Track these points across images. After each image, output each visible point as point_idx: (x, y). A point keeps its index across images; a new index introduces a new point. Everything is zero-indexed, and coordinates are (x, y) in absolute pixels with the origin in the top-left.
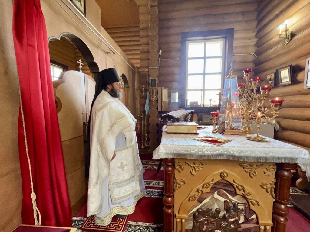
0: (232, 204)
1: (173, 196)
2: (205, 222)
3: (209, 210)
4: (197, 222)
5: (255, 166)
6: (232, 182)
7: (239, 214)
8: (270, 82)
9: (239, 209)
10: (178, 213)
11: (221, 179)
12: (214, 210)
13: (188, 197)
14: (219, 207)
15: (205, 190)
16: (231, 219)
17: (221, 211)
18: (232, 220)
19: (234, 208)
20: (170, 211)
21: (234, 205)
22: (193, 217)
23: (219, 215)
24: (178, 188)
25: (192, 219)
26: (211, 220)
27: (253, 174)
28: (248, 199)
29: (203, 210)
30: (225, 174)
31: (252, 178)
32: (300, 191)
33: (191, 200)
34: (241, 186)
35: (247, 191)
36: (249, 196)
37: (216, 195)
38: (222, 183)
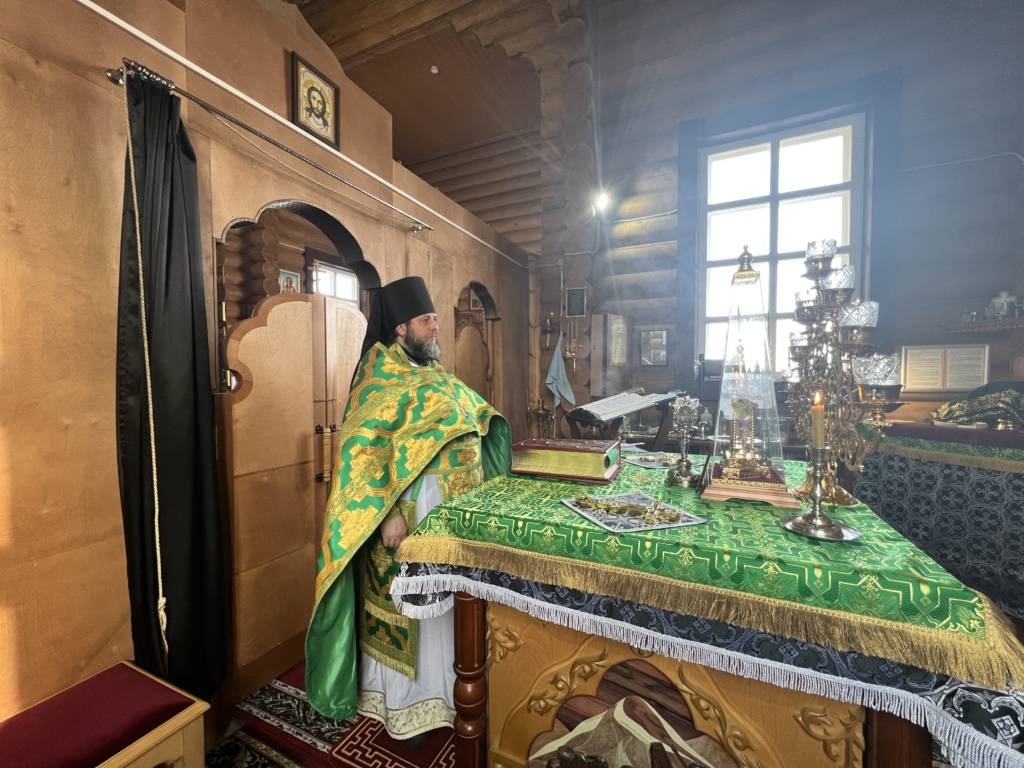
0: (679, 764)
1: (480, 679)
6: (675, 679)
10: (500, 744)
11: (634, 657)
13: (526, 697)
14: (633, 762)
15: (579, 687)
24: (497, 658)
34: (708, 701)
35: (733, 728)
36: (742, 752)
37: (624, 714)
38: (642, 672)
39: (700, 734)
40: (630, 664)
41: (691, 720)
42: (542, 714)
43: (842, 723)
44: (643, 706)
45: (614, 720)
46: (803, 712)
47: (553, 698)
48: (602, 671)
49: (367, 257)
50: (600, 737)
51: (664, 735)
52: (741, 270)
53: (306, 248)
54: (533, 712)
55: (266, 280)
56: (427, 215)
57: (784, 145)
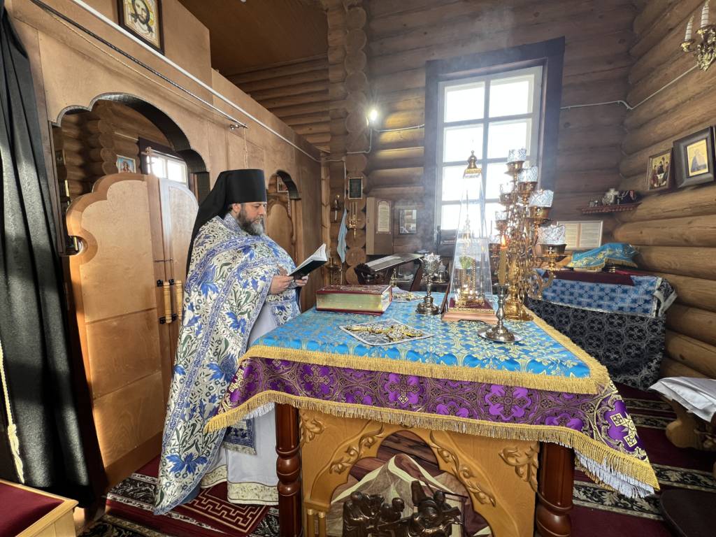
4: (352, 523)
6: (429, 441)
10: (311, 497)
11: (401, 429)
15: (364, 452)
16: (428, 528)
17: (405, 504)
18: (430, 531)
19: (435, 503)
24: (308, 440)
26: (382, 523)
28: (467, 486)
29: (364, 498)
33: (336, 471)
34: (450, 453)
35: (463, 466)
37: (394, 465)
38: (406, 438)
39: (444, 472)
40: (399, 434)
41: (438, 465)
42: (340, 473)
43: (526, 454)
44: (407, 460)
45: (388, 471)
46: (504, 451)
47: (347, 462)
48: (380, 441)
49: (194, 146)
50: (379, 482)
51: (420, 476)
52: (470, 167)
53: (139, 138)
54: (333, 473)
55: (104, 163)
56: (241, 116)
57: (495, 84)
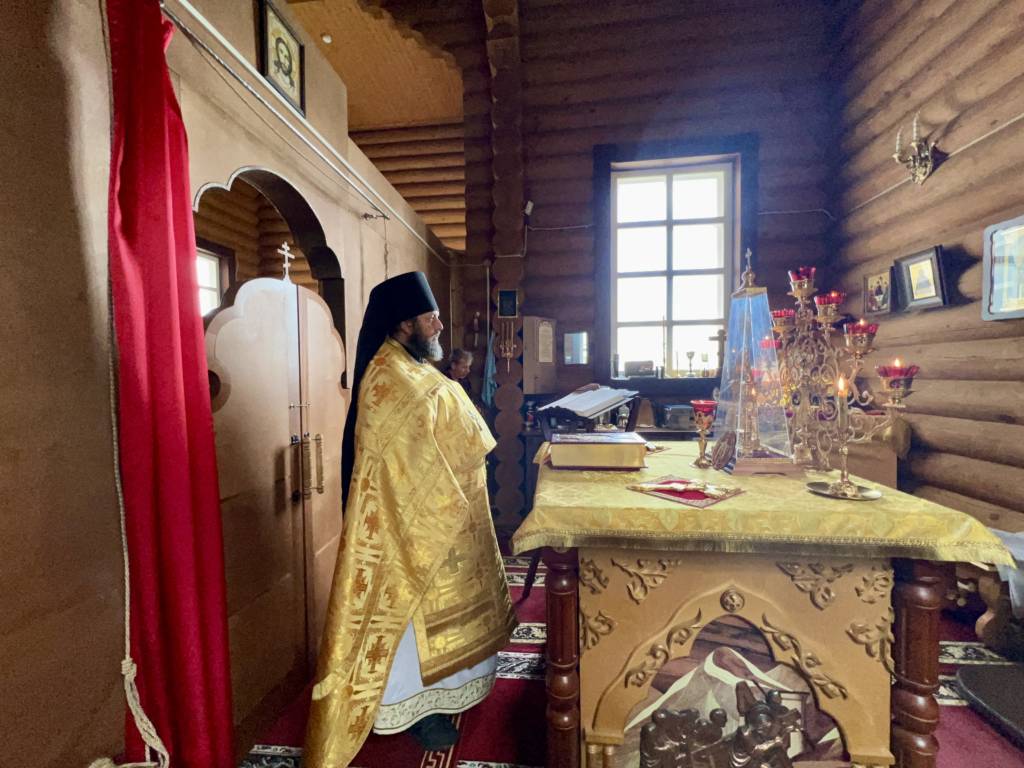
0: (760, 694)
1: (574, 671)
2: (680, 756)
3: (690, 715)
4: (655, 754)
5: (828, 572)
6: (760, 624)
7: (785, 726)
8: (877, 297)
9: (786, 709)
10: (594, 725)
11: (725, 613)
12: (705, 716)
13: (621, 673)
14: (721, 704)
15: (675, 651)
16: (761, 743)
17: (728, 717)
18: (765, 747)
19: (769, 708)
20: (566, 719)
21: (769, 696)
22: (638, 739)
23: (721, 733)
24: (590, 644)
25: (638, 745)
26: (696, 747)
27: (823, 597)
28: (810, 677)
29: (670, 716)
30: (734, 597)
31: (821, 609)
32: (991, 654)
33: (633, 683)
34: (789, 637)
35: (806, 652)
36: (812, 669)
37: (713, 665)
38: (730, 626)
39: (780, 663)
40: (721, 621)
41: (772, 655)
42: (639, 686)
44: (730, 654)
45: (704, 673)
46: (852, 626)
47: (651, 668)
48: (695, 633)
49: (330, 243)
50: (691, 691)
51: (748, 674)
54: (630, 687)
57: (679, 179)
